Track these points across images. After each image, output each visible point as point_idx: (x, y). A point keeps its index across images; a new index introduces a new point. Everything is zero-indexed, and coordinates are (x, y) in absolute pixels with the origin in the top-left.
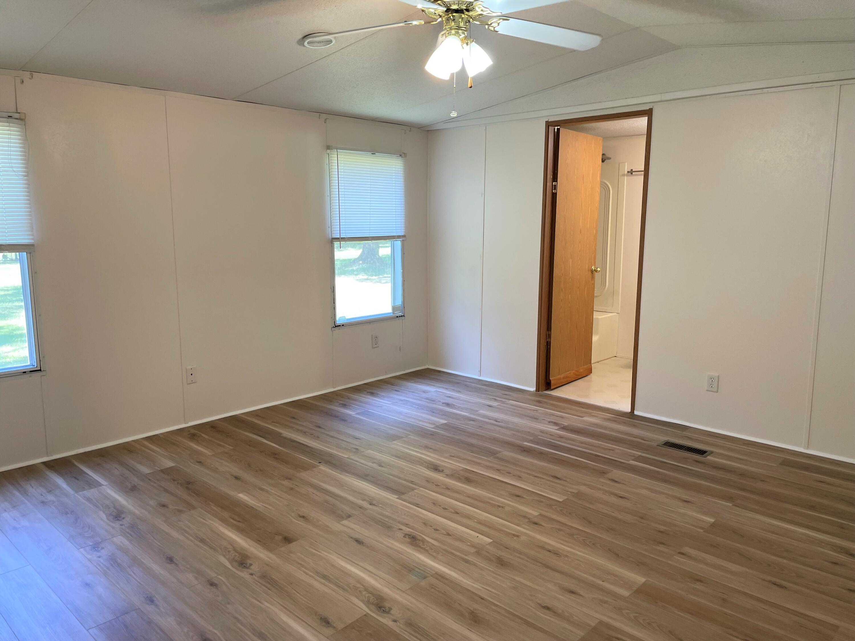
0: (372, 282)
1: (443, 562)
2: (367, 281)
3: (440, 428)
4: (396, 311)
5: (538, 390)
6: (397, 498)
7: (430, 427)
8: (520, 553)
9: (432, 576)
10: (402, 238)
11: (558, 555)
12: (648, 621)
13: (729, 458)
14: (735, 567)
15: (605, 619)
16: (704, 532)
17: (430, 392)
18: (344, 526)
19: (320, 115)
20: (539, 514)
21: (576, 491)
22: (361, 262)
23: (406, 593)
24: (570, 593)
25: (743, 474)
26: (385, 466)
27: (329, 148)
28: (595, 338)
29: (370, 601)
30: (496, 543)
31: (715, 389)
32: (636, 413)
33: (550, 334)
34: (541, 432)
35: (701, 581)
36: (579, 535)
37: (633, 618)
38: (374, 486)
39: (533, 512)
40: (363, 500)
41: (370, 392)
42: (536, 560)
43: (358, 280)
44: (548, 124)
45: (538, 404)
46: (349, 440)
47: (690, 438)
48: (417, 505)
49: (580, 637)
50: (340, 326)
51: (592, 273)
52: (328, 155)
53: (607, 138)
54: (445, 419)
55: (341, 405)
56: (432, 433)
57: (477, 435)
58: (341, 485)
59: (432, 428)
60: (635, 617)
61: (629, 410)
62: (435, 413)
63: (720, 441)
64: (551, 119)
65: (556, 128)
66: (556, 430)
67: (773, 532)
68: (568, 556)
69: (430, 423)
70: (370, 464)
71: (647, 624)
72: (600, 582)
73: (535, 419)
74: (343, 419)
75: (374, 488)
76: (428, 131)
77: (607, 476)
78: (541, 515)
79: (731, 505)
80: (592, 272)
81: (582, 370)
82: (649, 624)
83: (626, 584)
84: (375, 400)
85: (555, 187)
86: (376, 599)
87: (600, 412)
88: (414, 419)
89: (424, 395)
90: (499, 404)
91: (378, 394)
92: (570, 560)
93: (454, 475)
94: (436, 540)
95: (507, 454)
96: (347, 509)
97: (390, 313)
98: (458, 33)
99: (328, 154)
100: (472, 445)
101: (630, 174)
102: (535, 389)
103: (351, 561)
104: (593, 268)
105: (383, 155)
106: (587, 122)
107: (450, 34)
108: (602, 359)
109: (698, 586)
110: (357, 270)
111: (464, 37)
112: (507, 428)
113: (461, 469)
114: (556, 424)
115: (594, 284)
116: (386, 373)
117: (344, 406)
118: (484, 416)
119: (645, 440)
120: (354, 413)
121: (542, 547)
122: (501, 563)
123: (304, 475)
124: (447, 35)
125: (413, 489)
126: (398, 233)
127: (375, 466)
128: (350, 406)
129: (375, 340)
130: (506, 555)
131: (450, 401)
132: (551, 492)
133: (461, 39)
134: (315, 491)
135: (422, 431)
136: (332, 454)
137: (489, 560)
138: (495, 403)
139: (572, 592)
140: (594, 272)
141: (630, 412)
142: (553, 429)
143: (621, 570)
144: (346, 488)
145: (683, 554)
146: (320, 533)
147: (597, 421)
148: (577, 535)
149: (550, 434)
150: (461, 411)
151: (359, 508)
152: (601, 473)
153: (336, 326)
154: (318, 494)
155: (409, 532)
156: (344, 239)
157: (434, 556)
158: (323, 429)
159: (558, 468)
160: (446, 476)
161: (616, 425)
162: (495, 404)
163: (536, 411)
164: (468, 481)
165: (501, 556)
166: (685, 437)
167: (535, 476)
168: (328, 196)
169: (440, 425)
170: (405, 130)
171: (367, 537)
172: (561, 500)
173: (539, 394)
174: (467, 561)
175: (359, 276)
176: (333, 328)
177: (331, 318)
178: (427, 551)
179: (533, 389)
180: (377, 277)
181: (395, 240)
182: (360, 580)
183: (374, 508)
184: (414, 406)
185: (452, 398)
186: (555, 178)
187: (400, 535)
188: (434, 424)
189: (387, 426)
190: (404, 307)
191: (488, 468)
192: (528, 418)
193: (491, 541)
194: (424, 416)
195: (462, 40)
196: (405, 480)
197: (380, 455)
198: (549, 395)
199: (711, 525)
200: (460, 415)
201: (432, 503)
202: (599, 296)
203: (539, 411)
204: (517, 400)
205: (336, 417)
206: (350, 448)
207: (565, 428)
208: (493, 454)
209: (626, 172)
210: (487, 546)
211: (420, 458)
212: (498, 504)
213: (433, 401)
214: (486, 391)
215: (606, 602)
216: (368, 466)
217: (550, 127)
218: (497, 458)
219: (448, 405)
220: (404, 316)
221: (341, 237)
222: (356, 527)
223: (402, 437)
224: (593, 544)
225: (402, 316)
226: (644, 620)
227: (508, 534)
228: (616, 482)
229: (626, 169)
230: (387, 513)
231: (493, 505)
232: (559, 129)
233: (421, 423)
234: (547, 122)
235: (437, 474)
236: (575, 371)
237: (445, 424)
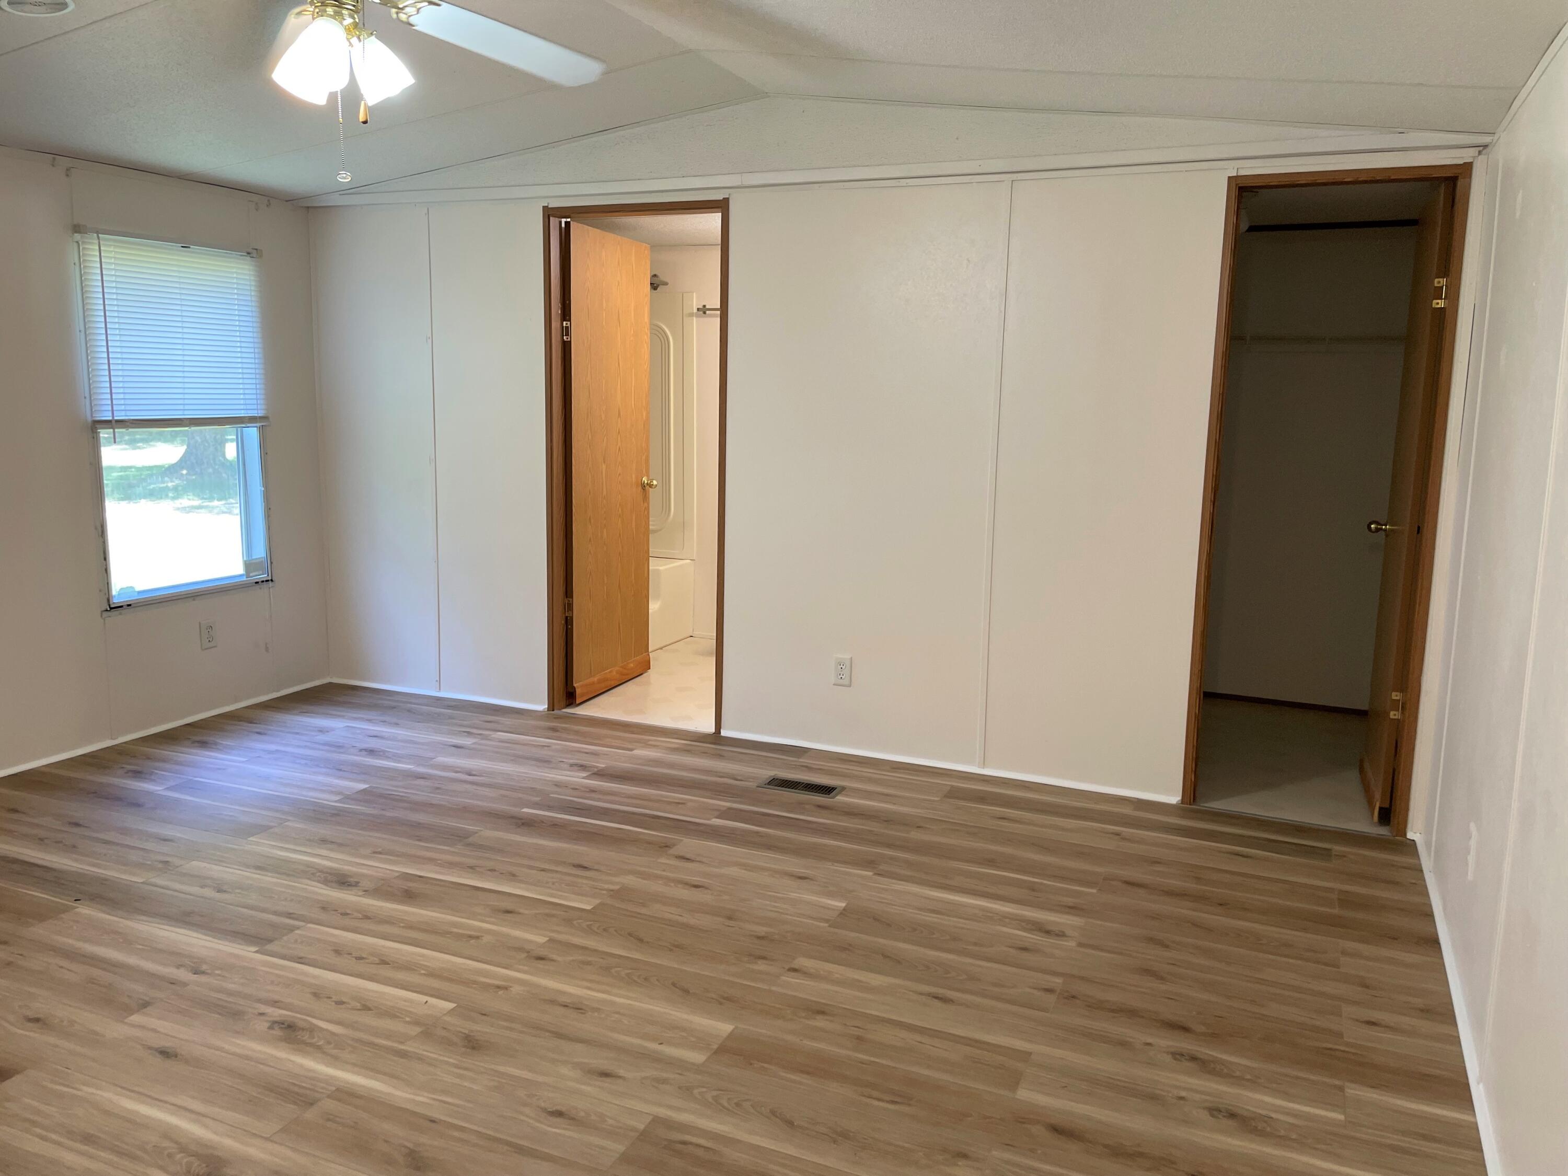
0: (210, 512)
1: (354, 1065)
2: (199, 511)
3: (353, 799)
4: (254, 571)
5: (552, 707)
6: (256, 952)
7: (330, 800)
8: (510, 1018)
9: (329, 1097)
10: (260, 422)
11: (581, 1011)
12: (735, 1101)
13: (869, 795)
14: (877, 980)
15: (662, 1112)
16: (829, 926)
17: (333, 729)
18: (133, 1026)
19: (54, 159)
20: (548, 939)
21: (617, 887)
22: (184, 472)
23: (272, 1141)
24: (601, 1077)
25: (888, 820)
26: (230, 890)
27: (77, 229)
28: (654, 606)
29: (192, 1172)
30: (465, 1010)
31: (846, 682)
32: (724, 733)
33: (571, 602)
34: (556, 785)
35: (823, 1013)
36: (619, 967)
37: (710, 1100)
38: (206, 935)
39: (536, 938)
40: (179, 967)
41: (198, 742)
42: (538, 1028)
43: (178, 509)
44: (549, 213)
45: (551, 734)
46: (149, 845)
47: (809, 769)
48: (300, 960)
49: (618, 1156)
50: (121, 607)
51: (644, 489)
52: (75, 244)
53: (659, 246)
54: (364, 782)
55: (130, 774)
56: (336, 812)
57: (432, 805)
58: (126, 941)
59: (336, 802)
60: (713, 1097)
61: (712, 730)
62: (344, 771)
63: (855, 768)
64: (554, 204)
65: (563, 220)
66: (584, 778)
67: (933, 911)
68: (599, 1009)
69: (332, 792)
70: (195, 890)
71: (734, 1106)
72: (653, 1046)
73: (544, 762)
74: (134, 803)
75: (208, 938)
76: (308, 207)
77: (671, 851)
78: (551, 940)
79: (870, 874)
80: (643, 486)
81: (632, 665)
82: (737, 1105)
83: (697, 1040)
84: (210, 757)
85: (567, 331)
86: (204, 1165)
87: (661, 737)
88: (298, 787)
89: (322, 738)
90: (474, 740)
91: (216, 744)
92: (603, 1016)
93: (382, 890)
94: (339, 1023)
95: (489, 833)
96: (139, 989)
97: (241, 576)
98: (341, 15)
99: (77, 242)
100: (418, 825)
101: (701, 312)
102: (547, 706)
103: (149, 1097)
104: (645, 479)
105: (207, 250)
106: (621, 213)
107: (322, 14)
108: (668, 643)
109: (820, 1022)
110: (175, 489)
111: (353, 23)
112: (489, 786)
113: (397, 874)
114: (583, 767)
115: (647, 509)
116: (236, 700)
117: (137, 774)
118: (445, 768)
119: (737, 780)
120: (161, 788)
121: (553, 1001)
122: (472, 1044)
123: (39, 931)
124: (316, 15)
125: (292, 929)
126: (249, 412)
127: (209, 892)
128: (152, 773)
129: (208, 633)
130: (480, 1029)
131: (373, 744)
132: (573, 896)
133: (345, 29)
134: (65, 963)
135: (314, 810)
136: (106, 880)
137: (446, 1043)
138: (468, 739)
139: (605, 1074)
140: (647, 487)
141: (714, 733)
142: (578, 778)
143: (691, 1017)
144: (141, 947)
145: (795, 970)
146: (79, 1049)
147: (659, 754)
148: (616, 967)
149: (572, 787)
150: (399, 762)
151: (170, 985)
152: (660, 847)
153: (111, 608)
154: (74, 966)
155: (280, 1016)
156: (121, 423)
157: (332, 1056)
158: (86, 827)
159: (585, 848)
160: (364, 893)
161: (691, 759)
162: (467, 741)
163: (546, 748)
164: (409, 896)
165: (472, 1031)
166: (803, 766)
167: (543, 870)
168: (80, 331)
169: (353, 794)
170: (257, 204)
171: (186, 1041)
172: (589, 907)
173: (554, 715)
174: (403, 1054)
175: (180, 501)
176: (104, 613)
177: (100, 591)
178: (319, 1048)
179: (542, 707)
180: (223, 502)
181: (244, 426)
182: (168, 1133)
183: (203, 979)
184: (298, 761)
185: (382, 738)
186: (566, 314)
187: (261, 1026)
188: (339, 793)
189: (237, 807)
190: (271, 563)
191: (451, 865)
192: (534, 762)
193: (452, 1005)
194: (320, 778)
195: (347, 30)
196: (275, 913)
197: (221, 868)
198: (572, 715)
199: (841, 914)
200: (395, 770)
201: (332, 950)
202: (660, 530)
203: (554, 747)
204: (511, 730)
205: (118, 799)
206: (149, 863)
207: (600, 774)
208: (460, 837)
209: (695, 310)
210: (447, 1018)
211: (309, 865)
212: (469, 933)
213: (338, 747)
214: (451, 717)
215: (665, 1081)
216: (191, 895)
217: (551, 218)
218: (469, 845)
219: (371, 752)
220: (272, 580)
221: (116, 418)
222: (164, 1026)
223: (271, 827)
224: (646, 979)
225: (267, 581)
226: (729, 1099)
227: (486, 987)
228: (688, 859)
229: (696, 304)
230: (231, 986)
231: (459, 937)
232: (569, 222)
233: (312, 794)
234: (545, 208)
235: (345, 892)
236: (621, 667)
237: (364, 791)
